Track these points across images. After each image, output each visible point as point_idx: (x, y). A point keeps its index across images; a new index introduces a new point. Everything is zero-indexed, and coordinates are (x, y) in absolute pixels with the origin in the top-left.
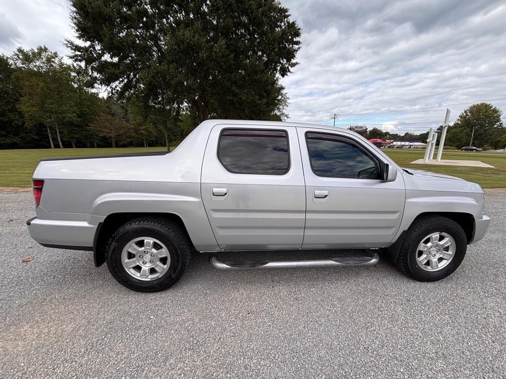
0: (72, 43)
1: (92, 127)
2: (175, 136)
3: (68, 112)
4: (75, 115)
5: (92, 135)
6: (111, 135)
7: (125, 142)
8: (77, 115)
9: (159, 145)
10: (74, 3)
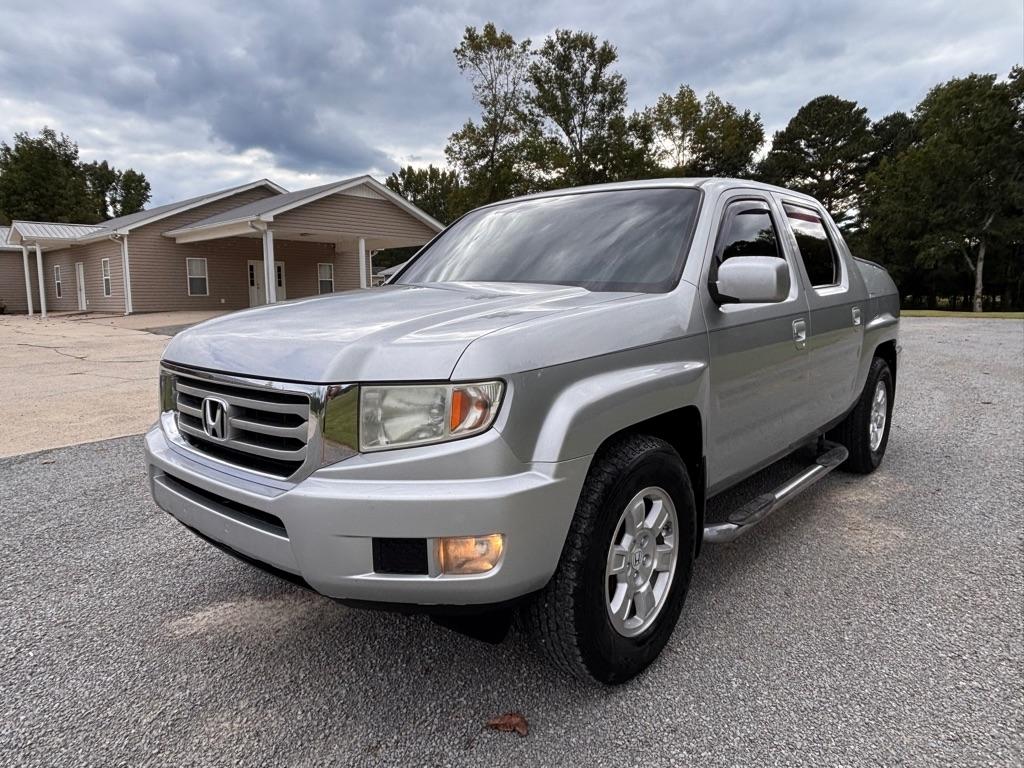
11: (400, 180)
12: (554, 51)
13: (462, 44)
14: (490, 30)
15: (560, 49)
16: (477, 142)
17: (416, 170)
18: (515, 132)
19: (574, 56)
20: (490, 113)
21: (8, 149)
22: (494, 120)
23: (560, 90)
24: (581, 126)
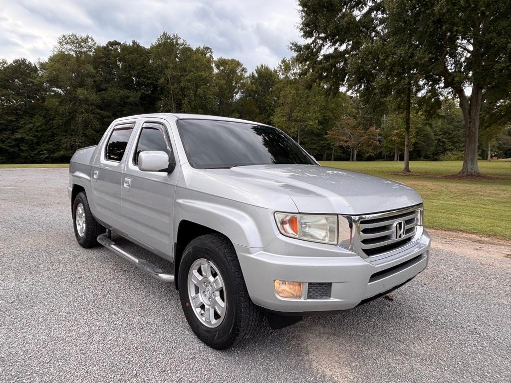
0: (296, 45)
1: (330, 134)
2: (454, 143)
3: (310, 120)
4: (317, 121)
5: (329, 144)
6: (348, 144)
7: (372, 154)
8: (318, 122)
9: (422, 158)
10: (301, 2)
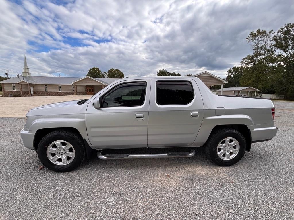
11: (232, 70)
12: (283, 30)
13: (249, 36)
14: (259, 31)
15: (286, 29)
16: (250, 59)
17: (237, 67)
18: (264, 55)
19: (292, 30)
20: (256, 51)
21: (158, 72)
22: (257, 53)
23: (284, 41)
24: (291, 49)
